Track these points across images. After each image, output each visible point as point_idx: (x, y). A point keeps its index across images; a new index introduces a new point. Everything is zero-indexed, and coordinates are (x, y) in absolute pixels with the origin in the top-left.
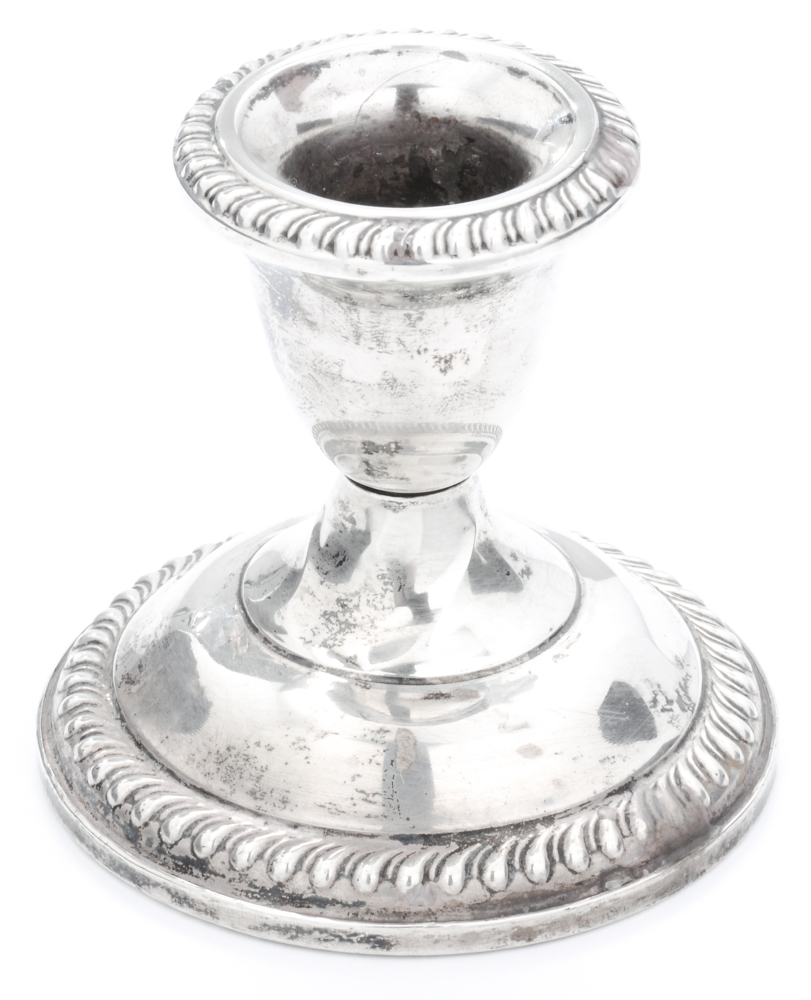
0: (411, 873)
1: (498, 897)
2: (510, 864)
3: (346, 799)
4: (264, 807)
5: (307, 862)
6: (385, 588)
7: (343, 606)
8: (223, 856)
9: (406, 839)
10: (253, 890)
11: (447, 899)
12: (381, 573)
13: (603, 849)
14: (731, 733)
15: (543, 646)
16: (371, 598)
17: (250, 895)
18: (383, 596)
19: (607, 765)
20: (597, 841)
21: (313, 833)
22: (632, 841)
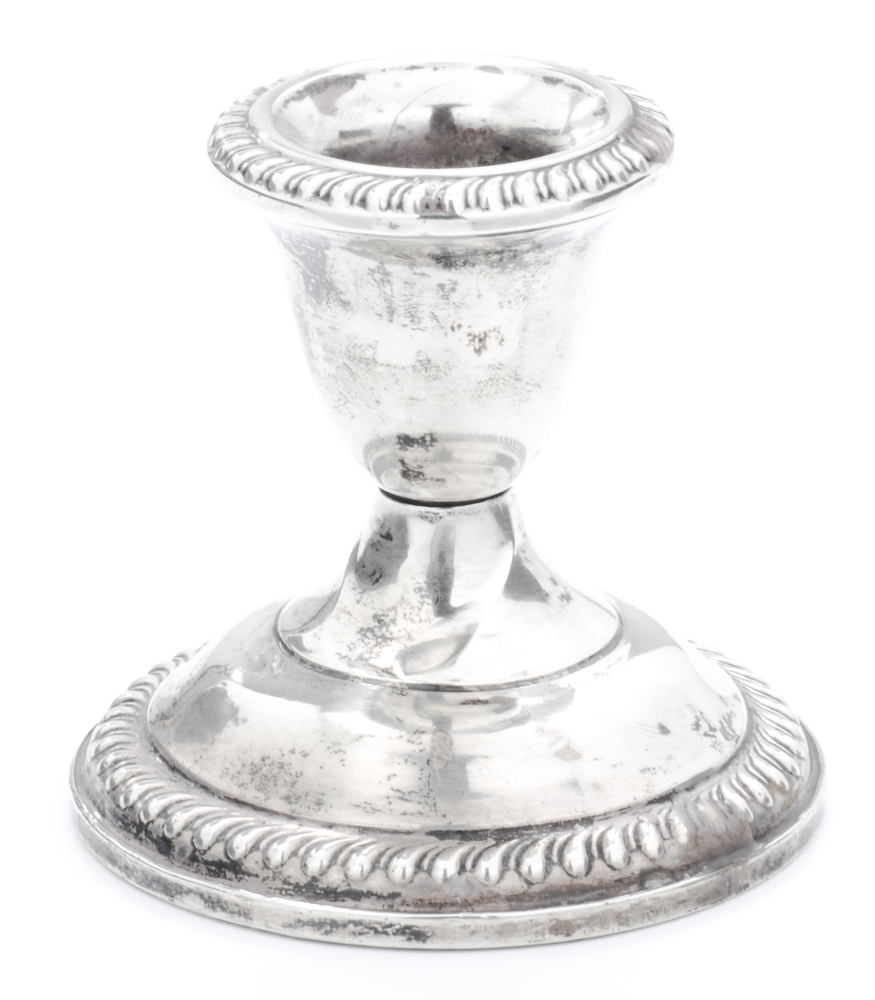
0: (447, 866)
1: (536, 889)
2: (548, 858)
3: (382, 798)
4: (299, 811)
5: (342, 857)
6: (421, 600)
7: (379, 621)
8: (257, 855)
9: (442, 835)
10: (287, 887)
11: (484, 890)
12: (418, 586)
13: (643, 848)
16: (407, 611)
17: (284, 892)
18: (420, 609)
19: (648, 775)
20: (637, 840)
21: (348, 831)
22: (673, 844)
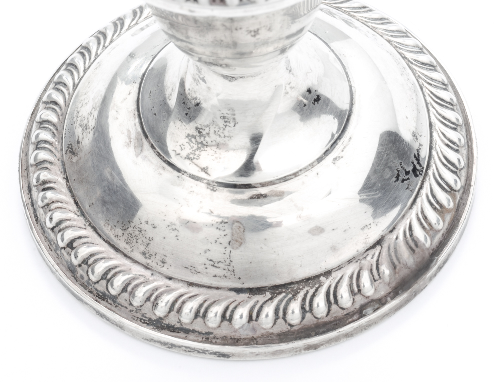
0: (242, 313)
1: (295, 328)
2: (303, 308)
3: (202, 264)
4: (152, 264)
5: (177, 306)
6: (225, 124)
7: (200, 132)
8: (126, 295)
9: (239, 291)
10: (144, 319)
11: (264, 332)
12: (223, 115)
13: (362, 292)
14: (446, 187)
15: (327, 153)
16: (217, 129)
17: (143, 321)
18: (224, 129)
19: (366, 230)
20: (359, 286)
21: (181, 285)
22: (380, 283)
